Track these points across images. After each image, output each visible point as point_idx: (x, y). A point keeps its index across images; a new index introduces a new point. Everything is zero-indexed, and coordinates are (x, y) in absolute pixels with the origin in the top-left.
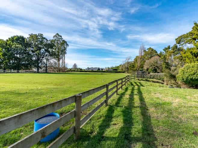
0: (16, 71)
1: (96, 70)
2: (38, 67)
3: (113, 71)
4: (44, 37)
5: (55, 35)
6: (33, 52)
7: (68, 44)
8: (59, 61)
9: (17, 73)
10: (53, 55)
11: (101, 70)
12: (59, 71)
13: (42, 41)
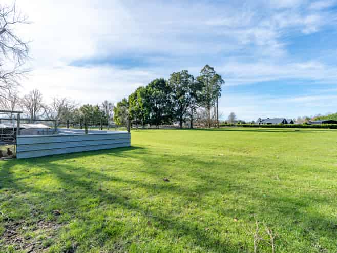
0: (155, 126)
1: (279, 123)
2: (182, 121)
3: (323, 125)
4: (189, 74)
5: (203, 68)
6: (175, 98)
7: (223, 80)
8: (209, 109)
9: (156, 129)
10: (201, 100)
11: (289, 122)
12: (210, 125)
13: (187, 80)
